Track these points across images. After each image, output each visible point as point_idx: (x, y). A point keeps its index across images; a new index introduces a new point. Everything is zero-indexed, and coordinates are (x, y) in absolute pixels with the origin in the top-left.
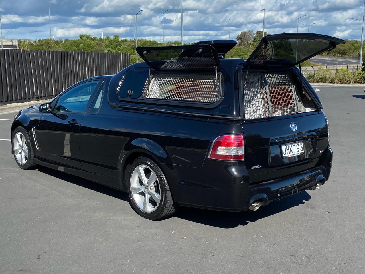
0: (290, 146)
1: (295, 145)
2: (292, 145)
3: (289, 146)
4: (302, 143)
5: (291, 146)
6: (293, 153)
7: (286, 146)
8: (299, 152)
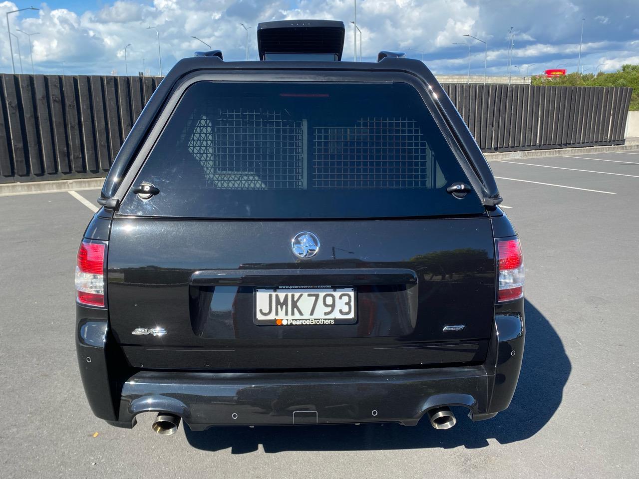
0: (293, 296)
1: (317, 296)
2: (305, 294)
3: (290, 295)
4: (352, 294)
5: (297, 295)
6: (301, 314)
7: (274, 294)
8: (331, 316)
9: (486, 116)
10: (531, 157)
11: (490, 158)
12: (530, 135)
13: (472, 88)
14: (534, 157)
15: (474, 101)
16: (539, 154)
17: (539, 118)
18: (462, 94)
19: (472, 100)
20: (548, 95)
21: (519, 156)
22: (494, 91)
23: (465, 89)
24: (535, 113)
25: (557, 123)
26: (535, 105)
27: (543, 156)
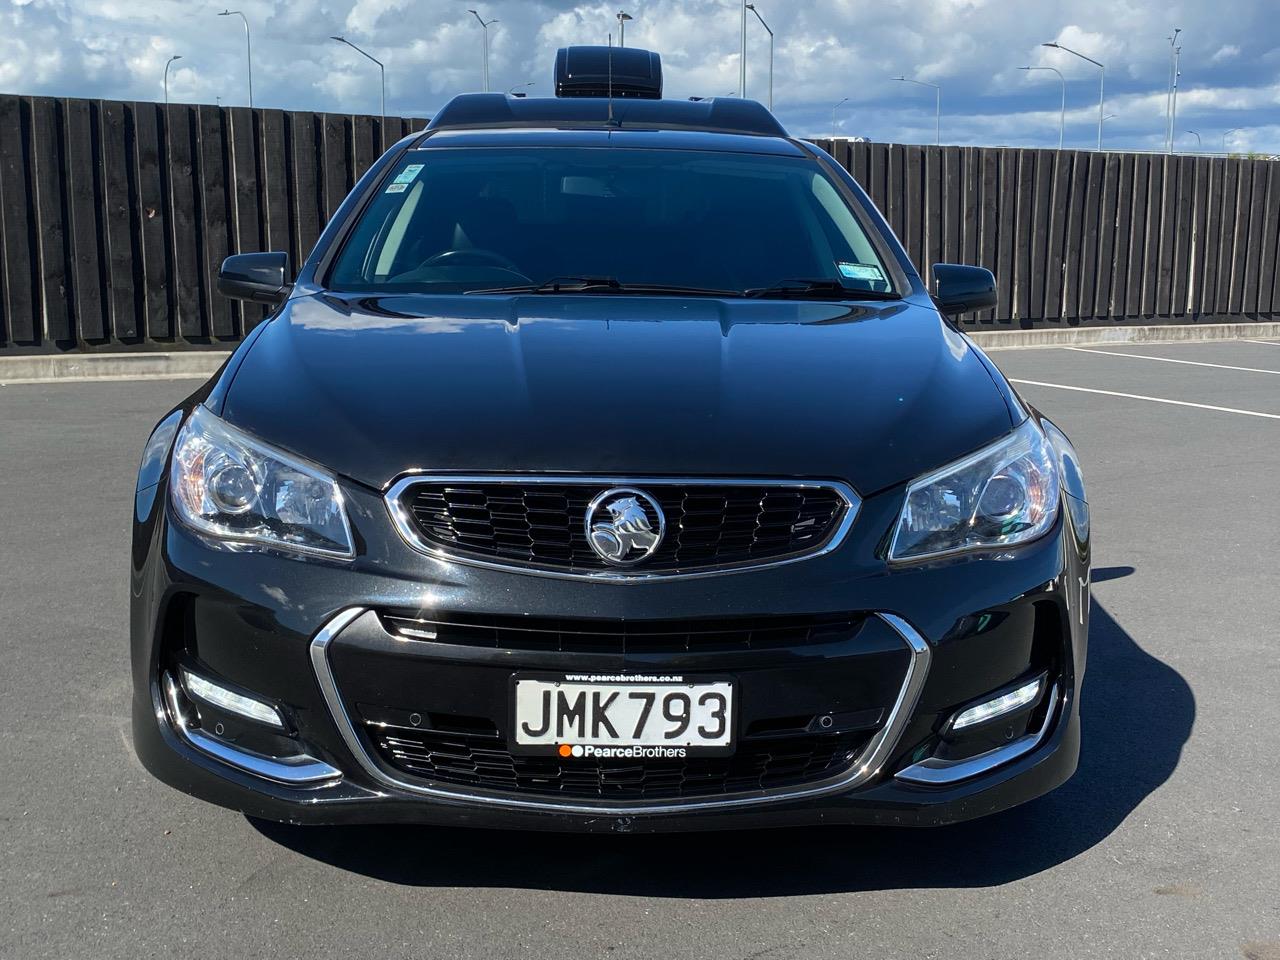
9: (1043, 232)
10: (1159, 342)
11: (1045, 340)
12: (1168, 286)
13: (1006, 158)
14: (1169, 342)
15: (1010, 193)
16: (1183, 334)
17: (1194, 244)
18: (978, 172)
19: (1005, 189)
20: (1218, 181)
21: (1128, 337)
22: (1067, 167)
23: (987, 160)
24: (1183, 229)
25: (1242, 257)
26: (1182, 206)
27: (1194, 340)
